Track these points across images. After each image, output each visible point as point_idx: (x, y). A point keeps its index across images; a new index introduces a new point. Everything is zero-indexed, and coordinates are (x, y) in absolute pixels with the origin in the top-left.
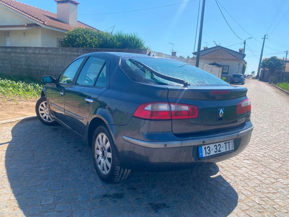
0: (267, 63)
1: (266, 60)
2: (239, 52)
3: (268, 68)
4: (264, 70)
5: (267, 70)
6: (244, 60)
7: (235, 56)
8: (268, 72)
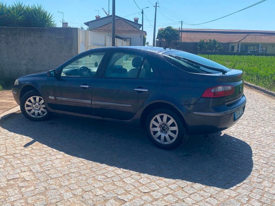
0: (164, 33)
1: (162, 30)
2: (134, 21)
3: (165, 39)
4: (160, 41)
5: (164, 41)
6: (144, 31)
7: (135, 28)
8: (165, 43)
